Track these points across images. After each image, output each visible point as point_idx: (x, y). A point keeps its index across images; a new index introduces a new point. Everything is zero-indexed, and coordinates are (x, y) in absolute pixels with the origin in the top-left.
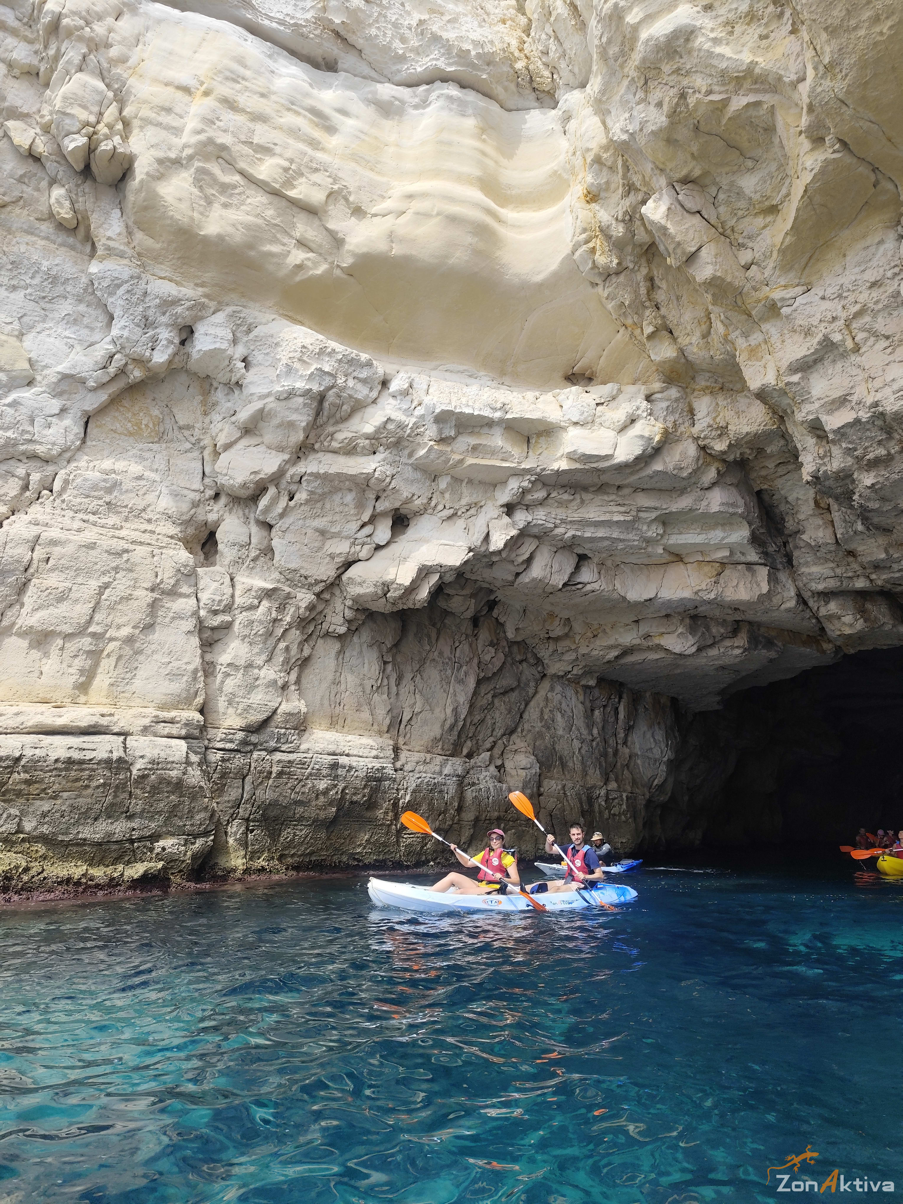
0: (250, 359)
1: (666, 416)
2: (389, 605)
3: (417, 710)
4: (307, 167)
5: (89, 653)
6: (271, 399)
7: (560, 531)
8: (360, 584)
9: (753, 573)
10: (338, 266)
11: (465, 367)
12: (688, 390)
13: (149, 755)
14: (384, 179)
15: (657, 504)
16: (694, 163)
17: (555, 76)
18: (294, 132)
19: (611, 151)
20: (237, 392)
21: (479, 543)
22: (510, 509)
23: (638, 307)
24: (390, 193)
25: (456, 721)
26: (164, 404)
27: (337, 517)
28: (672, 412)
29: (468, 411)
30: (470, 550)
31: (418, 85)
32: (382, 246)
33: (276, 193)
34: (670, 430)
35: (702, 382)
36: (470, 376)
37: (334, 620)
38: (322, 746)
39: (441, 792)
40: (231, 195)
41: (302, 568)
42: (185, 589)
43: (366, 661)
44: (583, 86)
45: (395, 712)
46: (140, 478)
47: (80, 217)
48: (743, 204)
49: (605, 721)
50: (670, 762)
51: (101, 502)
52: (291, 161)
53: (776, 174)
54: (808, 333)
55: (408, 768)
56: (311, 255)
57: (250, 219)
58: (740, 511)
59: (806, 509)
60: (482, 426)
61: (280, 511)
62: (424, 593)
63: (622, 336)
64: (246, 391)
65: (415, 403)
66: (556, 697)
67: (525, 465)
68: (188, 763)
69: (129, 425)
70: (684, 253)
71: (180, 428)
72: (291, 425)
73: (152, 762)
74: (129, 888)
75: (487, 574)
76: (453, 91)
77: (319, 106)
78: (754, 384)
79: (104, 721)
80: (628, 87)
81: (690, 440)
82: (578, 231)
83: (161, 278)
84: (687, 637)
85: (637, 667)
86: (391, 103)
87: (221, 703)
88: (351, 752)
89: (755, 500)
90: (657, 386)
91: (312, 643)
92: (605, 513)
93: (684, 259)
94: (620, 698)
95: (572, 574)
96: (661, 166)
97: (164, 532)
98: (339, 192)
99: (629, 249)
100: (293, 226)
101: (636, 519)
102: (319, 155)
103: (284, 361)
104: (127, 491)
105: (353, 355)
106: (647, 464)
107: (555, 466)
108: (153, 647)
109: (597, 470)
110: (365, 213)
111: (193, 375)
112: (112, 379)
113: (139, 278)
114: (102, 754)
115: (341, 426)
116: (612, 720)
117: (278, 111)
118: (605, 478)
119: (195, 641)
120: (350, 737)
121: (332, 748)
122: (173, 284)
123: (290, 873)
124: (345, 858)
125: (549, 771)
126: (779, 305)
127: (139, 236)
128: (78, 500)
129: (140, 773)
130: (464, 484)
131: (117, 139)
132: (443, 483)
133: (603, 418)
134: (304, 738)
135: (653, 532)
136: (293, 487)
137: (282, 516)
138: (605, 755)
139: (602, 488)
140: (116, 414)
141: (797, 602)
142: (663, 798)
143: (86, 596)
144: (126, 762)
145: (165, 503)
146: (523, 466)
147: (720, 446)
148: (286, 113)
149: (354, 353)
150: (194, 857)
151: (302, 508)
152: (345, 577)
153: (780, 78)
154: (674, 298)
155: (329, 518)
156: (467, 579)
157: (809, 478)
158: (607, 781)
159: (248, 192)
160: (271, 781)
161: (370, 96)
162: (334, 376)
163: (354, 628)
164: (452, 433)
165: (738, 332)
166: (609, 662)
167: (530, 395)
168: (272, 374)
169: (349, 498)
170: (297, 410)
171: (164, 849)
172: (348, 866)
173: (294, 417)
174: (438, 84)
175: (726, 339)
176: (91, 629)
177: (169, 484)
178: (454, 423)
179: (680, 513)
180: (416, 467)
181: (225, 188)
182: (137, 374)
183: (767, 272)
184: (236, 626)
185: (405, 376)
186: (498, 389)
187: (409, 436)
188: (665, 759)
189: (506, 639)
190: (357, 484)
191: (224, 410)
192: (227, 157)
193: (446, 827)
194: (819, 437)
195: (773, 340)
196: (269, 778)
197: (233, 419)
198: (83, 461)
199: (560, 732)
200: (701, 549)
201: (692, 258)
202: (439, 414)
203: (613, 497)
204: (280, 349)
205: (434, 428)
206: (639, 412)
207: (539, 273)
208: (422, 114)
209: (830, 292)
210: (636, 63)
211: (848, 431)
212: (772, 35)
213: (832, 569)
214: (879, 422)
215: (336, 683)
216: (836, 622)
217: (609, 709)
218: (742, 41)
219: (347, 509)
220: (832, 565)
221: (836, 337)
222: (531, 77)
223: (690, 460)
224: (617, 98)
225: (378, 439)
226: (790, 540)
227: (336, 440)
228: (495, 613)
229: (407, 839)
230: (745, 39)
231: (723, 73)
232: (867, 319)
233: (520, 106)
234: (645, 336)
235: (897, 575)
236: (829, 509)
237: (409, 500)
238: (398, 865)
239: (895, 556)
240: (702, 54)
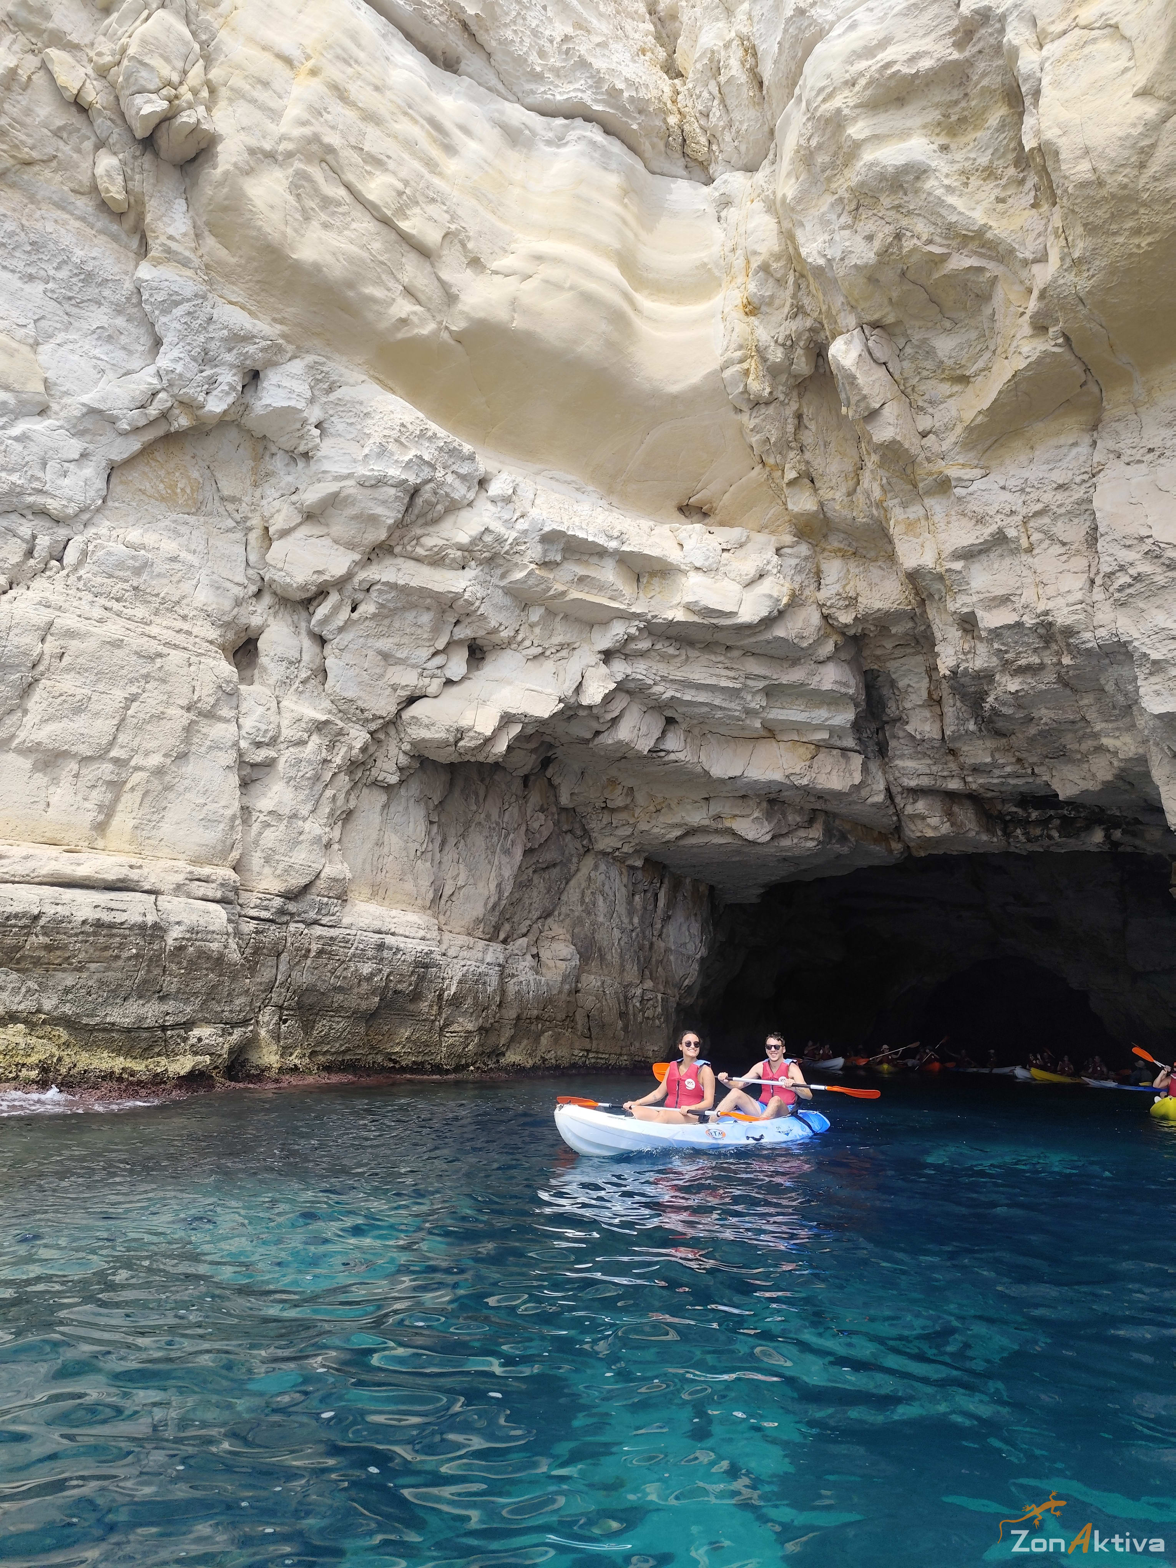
0: (327, 425)
1: (793, 576)
2: (456, 755)
3: (460, 883)
4: (423, 194)
5: (110, 783)
6: (351, 482)
7: (657, 689)
8: (427, 726)
9: (848, 759)
10: (447, 328)
11: (573, 478)
12: (819, 549)
13: (187, 921)
14: (507, 228)
15: (768, 674)
16: (889, 309)
17: (715, 147)
18: (409, 145)
19: (782, 263)
20: (301, 464)
21: (570, 693)
22: (607, 656)
23: (783, 447)
24: (513, 246)
25: (499, 899)
26: (205, 465)
27: (405, 640)
28: (800, 572)
29: (581, 535)
30: (560, 701)
31: (553, 115)
32: (501, 314)
33: (386, 222)
34: (797, 593)
35: (835, 543)
36: (579, 490)
37: (386, 766)
38: (366, 921)
39: (484, 983)
40: (334, 213)
41: (360, 698)
42: (225, 712)
43: (412, 820)
44: (751, 170)
45: (437, 884)
46: (174, 559)
47: (132, 200)
48: (929, 364)
49: (645, 908)
50: (702, 960)
51: (126, 586)
52: (406, 183)
53: (973, 344)
54: (980, 520)
55: (452, 952)
56: (418, 308)
57: (354, 249)
58: (851, 691)
59: (916, 698)
60: (591, 554)
61: (341, 624)
62: (501, 746)
63: (756, 474)
64: (314, 467)
65: (518, 514)
66: (599, 877)
67: (635, 609)
68: (228, 934)
69: (162, 486)
70: (867, 408)
71: (223, 499)
72: (373, 520)
73: (191, 930)
74: (175, 1086)
75: (562, 729)
76: (595, 134)
77: (440, 117)
78: (909, 561)
79: (134, 875)
80: (832, 205)
81: (815, 607)
82: (733, 346)
83: (231, 303)
84: (762, 823)
85: (693, 850)
86: (521, 132)
87: (256, 861)
88: (397, 931)
89: (864, 681)
90: (788, 539)
91: (358, 792)
92: (712, 675)
93: (864, 414)
94: (662, 883)
95: (658, 740)
96: (853, 303)
97: (202, 634)
98: (456, 234)
99: (783, 378)
100: (402, 268)
102: (436, 181)
103: (377, 438)
104: (159, 575)
105: (456, 444)
106: (770, 627)
107: (669, 615)
108: (186, 783)
109: (716, 626)
110: (484, 267)
111: (249, 433)
112: (151, 423)
113: (204, 297)
114: (134, 917)
115: (431, 529)
116: (651, 907)
117: (393, 113)
118: (718, 636)
119: (234, 780)
120: (394, 913)
121: (377, 925)
122: (246, 314)
123: (322, 1075)
124: (380, 1059)
125: (588, 964)
126: (953, 483)
127: (210, 242)
128: (99, 580)
129: (177, 944)
130: (558, 619)
131: (201, 109)
132: (535, 615)
133: (728, 568)
134: (347, 909)
135: (756, 702)
136: (360, 596)
137: (341, 630)
138: (642, 948)
139: (709, 647)
140: (147, 469)
141: (885, 797)
142: (689, 1001)
143: (109, 710)
144: (161, 928)
145: (203, 597)
146: (633, 610)
147: (845, 618)
148: (401, 117)
149: (456, 441)
150: (231, 1051)
151: (367, 623)
152: (407, 715)
153: (1012, 251)
154: (821, 443)
155: (396, 640)
157: (948, 673)
158: (643, 979)
159: (353, 214)
160: (309, 961)
161: (496, 115)
162: (433, 467)
163: (404, 778)
164: (558, 558)
165: (896, 501)
166: (665, 842)
167: (645, 524)
168: (353, 448)
169: (426, 618)
170: (384, 502)
171: (200, 1040)
172: (383, 1069)
173: (379, 510)
174: (579, 122)
175: (878, 504)
176: (113, 754)
177: (209, 572)
178: (562, 546)
179: (790, 686)
180: (508, 591)
181: (327, 202)
182: (183, 421)
183: (946, 446)
184: (281, 765)
185: (510, 479)
186: (611, 511)
187: (507, 553)
188: (698, 957)
189: (557, 802)
190: (439, 604)
191: (282, 484)
192: (333, 163)
193: (488, 1025)
194: (965, 630)
195: (936, 519)
196: (308, 957)
197: (294, 498)
198: (102, 527)
199: (601, 919)
200: (798, 727)
201: (873, 415)
202: (547, 532)
203: (721, 658)
204: (370, 422)
205: (539, 548)
206: (769, 567)
207: (675, 382)
208: (555, 154)
209: (1011, 483)
210: (852, 184)
211: (1005, 632)
212: (1010, 200)
213: (929, 765)
214: (1041, 631)
215: (379, 844)
216: (919, 822)
217: (649, 895)
218: (977, 197)
219: (419, 631)
220: (929, 762)
221: (1011, 533)
222: (684, 140)
223: (812, 629)
224: (816, 212)
225: (470, 551)
226: (887, 727)
227: (422, 546)
228: (549, 772)
229: (449, 1039)
230: (980, 195)
231: (950, 226)
232: (1046, 520)
233: (665, 171)
234: (786, 480)
235: (996, 781)
236: (939, 702)
237: (495, 631)
238: (437, 1069)
239: (1001, 761)
240: (931, 199)
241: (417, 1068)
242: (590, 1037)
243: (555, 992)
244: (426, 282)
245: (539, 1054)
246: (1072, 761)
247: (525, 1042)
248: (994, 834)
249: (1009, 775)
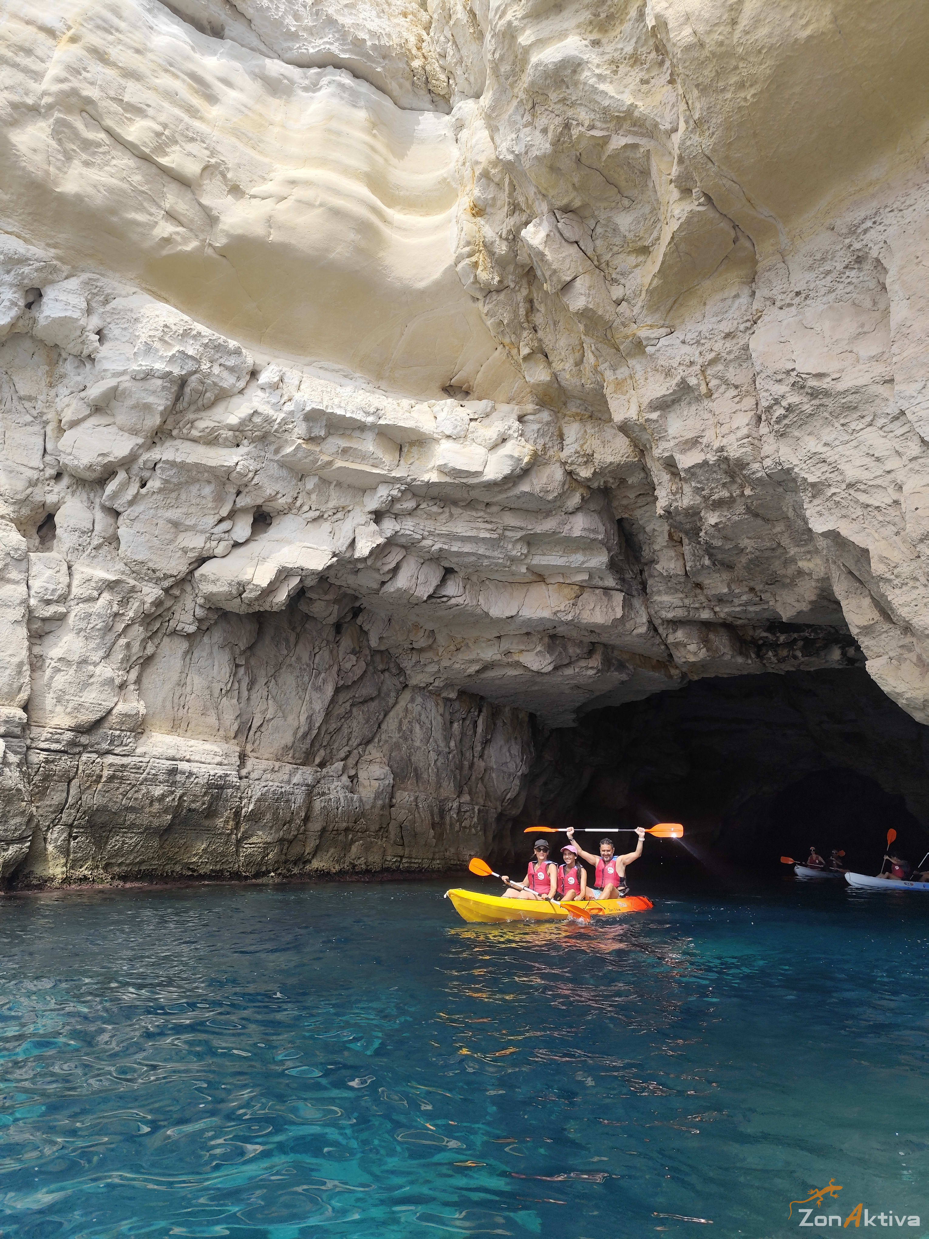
0: (105, 332)
1: (536, 438)
2: (244, 606)
3: (268, 716)
4: (182, 135)
6: (127, 378)
7: (427, 543)
8: (214, 582)
9: (610, 598)
10: (210, 245)
11: (340, 367)
12: (560, 415)
14: (267, 160)
15: (523, 524)
16: (575, 193)
17: (451, 82)
18: (170, 96)
19: (499, 169)
20: (88, 366)
22: (378, 516)
23: (516, 327)
24: (272, 175)
25: (310, 729)
26: (3, 371)
27: (193, 509)
28: (543, 435)
29: (340, 412)
30: (334, 555)
32: (259, 230)
33: (145, 158)
34: (540, 453)
35: (573, 409)
36: (345, 376)
37: (184, 618)
38: (160, 750)
39: (288, 801)
40: (94, 153)
41: (150, 560)
42: (14, 575)
43: (216, 663)
44: (477, 96)
45: (245, 718)
48: (618, 240)
49: (463, 734)
50: (524, 776)
52: (165, 126)
53: (649, 217)
54: (668, 373)
55: (252, 776)
56: (180, 229)
57: (114, 182)
58: (600, 537)
59: (661, 540)
60: (353, 429)
61: (130, 498)
62: (282, 596)
63: (499, 354)
64: (98, 366)
65: (285, 398)
66: (416, 708)
67: (396, 474)
68: (5, 763)
71: (21, 398)
72: (147, 408)
75: (351, 580)
76: (345, 79)
77: (201, 73)
78: (618, 417)
80: (517, 108)
81: (558, 464)
82: (462, 243)
83: (7, 233)
84: (544, 656)
85: (497, 682)
86: (279, 81)
87: (49, 700)
88: (192, 758)
89: (616, 527)
90: (530, 407)
91: (156, 641)
92: (472, 528)
93: (559, 287)
94: (480, 711)
95: (438, 587)
96: (544, 192)
98: (216, 166)
99: (511, 268)
100: (163, 196)
101: (502, 537)
102: (197, 124)
103: (143, 339)
105: (221, 341)
106: (515, 484)
107: (426, 477)
109: (466, 485)
110: (243, 193)
111: (39, 342)
115: (203, 414)
116: (470, 733)
117: (154, 71)
118: (474, 494)
119: (22, 632)
120: (192, 742)
121: (171, 753)
122: (21, 241)
123: (116, 883)
124: (178, 868)
125: (403, 782)
126: (645, 343)
130: (332, 486)
132: (310, 483)
133: (475, 434)
134: (141, 741)
135: (517, 551)
136: (146, 474)
137: (131, 503)
138: (460, 767)
139: (470, 504)
141: (648, 628)
142: (515, 812)
146: (393, 475)
147: (585, 473)
148: (163, 74)
149: (221, 338)
150: (5, 866)
151: (155, 496)
152: (197, 573)
153: (656, 125)
154: (551, 322)
155: (184, 510)
156: (331, 584)
157: (662, 512)
158: (460, 794)
159: (114, 153)
160: (100, 786)
161: (256, 70)
162: (198, 361)
163: (205, 628)
164: (322, 433)
165: (606, 365)
166: (469, 676)
167: (406, 403)
168: (129, 351)
169: (208, 490)
170: (154, 392)
172: (181, 877)
173: (151, 399)
174: (330, 69)
175: (596, 370)
177: (3, 458)
178: (324, 423)
179: (544, 535)
180: (282, 465)
181: (87, 145)
183: (636, 310)
184: (71, 619)
185: (277, 368)
186: (373, 392)
187: (276, 431)
188: (519, 773)
189: (369, 647)
190: (216, 477)
191: (72, 384)
192: (93, 112)
193: (290, 837)
194: (672, 474)
195: (637, 376)
196: (99, 782)
197: (83, 394)
199: (418, 744)
200: (563, 571)
201: (567, 286)
202: (309, 411)
203: (481, 514)
204: (140, 325)
205: (304, 425)
206: (511, 432)
207: (422, 280)
208: (312, 98)
209: (689, 337)
210: (525, 85)
211: (699, 472)
212: (652, 81)
213: (682, 599)
214: (724, 466)
215: (181, 684)
216: (682, 649)
217: (468, 722)
218: (624, 82)
219: (204, 502)
220: (681, 595)
221: (693, 381)
222: (427, 78)
223: (556, 484)
224: (506, 116)
225: (242, 431)
226: (646, 568)
227: (196, 428)
228: (359, 620)
229: (247, 849)
230: (628, 80)
231: (605, 111)
232: (720, 367)
233: (414, 106)
234: (521, 356)
235: (738, 609)
236: (681, 542)
237: (272, 499)
238: (236, 875)
239: (737, 591)
240: (587, 88)
241: (216, 875)
242: (403, 845)
243: (367, 807)
244: (187, 207)
245: (348, 860)
246: (784, 586)
247: (332, 850)
248: (747, 656)
249: (746, 604)
